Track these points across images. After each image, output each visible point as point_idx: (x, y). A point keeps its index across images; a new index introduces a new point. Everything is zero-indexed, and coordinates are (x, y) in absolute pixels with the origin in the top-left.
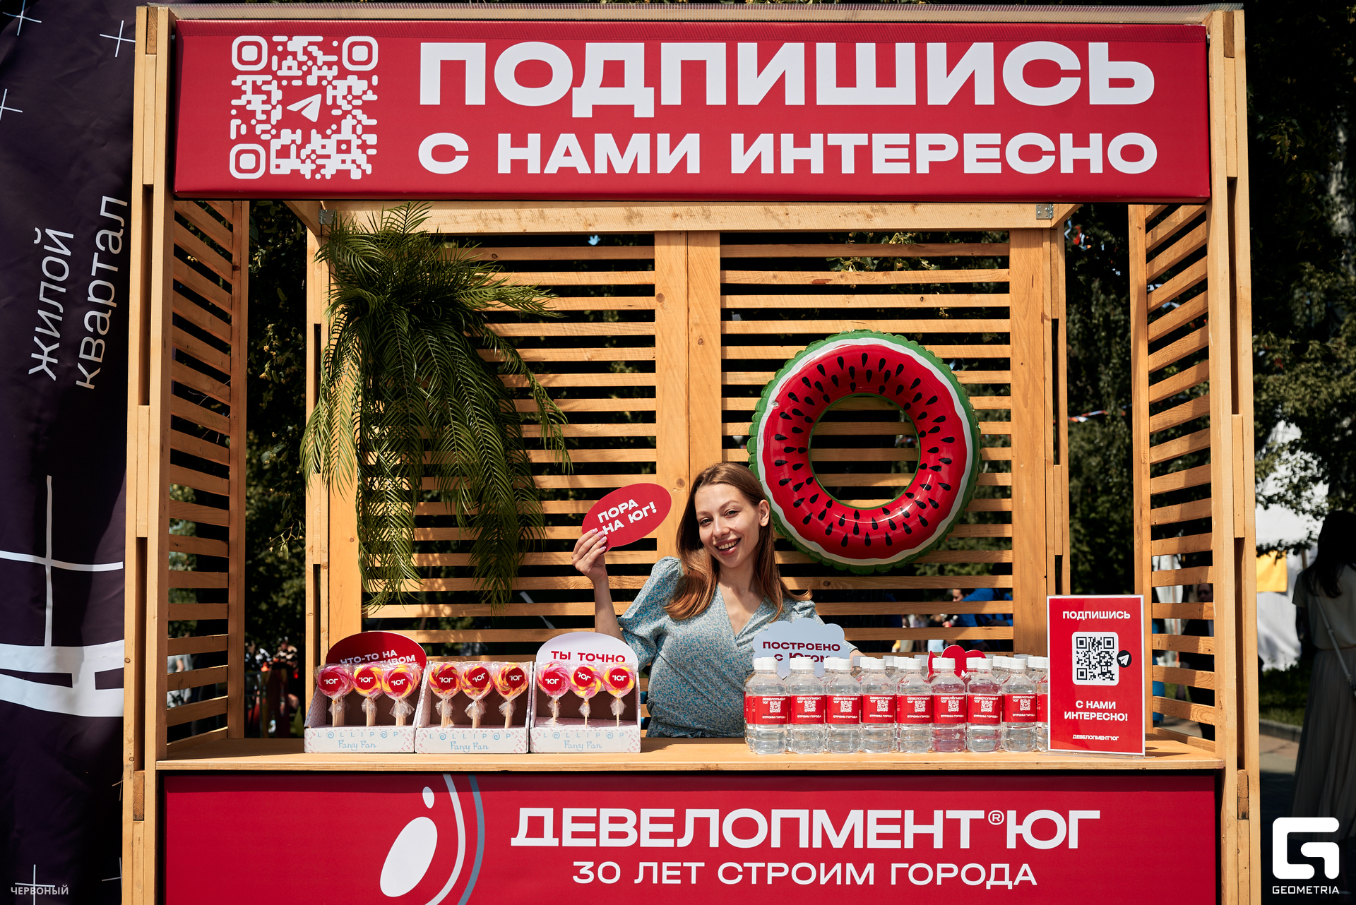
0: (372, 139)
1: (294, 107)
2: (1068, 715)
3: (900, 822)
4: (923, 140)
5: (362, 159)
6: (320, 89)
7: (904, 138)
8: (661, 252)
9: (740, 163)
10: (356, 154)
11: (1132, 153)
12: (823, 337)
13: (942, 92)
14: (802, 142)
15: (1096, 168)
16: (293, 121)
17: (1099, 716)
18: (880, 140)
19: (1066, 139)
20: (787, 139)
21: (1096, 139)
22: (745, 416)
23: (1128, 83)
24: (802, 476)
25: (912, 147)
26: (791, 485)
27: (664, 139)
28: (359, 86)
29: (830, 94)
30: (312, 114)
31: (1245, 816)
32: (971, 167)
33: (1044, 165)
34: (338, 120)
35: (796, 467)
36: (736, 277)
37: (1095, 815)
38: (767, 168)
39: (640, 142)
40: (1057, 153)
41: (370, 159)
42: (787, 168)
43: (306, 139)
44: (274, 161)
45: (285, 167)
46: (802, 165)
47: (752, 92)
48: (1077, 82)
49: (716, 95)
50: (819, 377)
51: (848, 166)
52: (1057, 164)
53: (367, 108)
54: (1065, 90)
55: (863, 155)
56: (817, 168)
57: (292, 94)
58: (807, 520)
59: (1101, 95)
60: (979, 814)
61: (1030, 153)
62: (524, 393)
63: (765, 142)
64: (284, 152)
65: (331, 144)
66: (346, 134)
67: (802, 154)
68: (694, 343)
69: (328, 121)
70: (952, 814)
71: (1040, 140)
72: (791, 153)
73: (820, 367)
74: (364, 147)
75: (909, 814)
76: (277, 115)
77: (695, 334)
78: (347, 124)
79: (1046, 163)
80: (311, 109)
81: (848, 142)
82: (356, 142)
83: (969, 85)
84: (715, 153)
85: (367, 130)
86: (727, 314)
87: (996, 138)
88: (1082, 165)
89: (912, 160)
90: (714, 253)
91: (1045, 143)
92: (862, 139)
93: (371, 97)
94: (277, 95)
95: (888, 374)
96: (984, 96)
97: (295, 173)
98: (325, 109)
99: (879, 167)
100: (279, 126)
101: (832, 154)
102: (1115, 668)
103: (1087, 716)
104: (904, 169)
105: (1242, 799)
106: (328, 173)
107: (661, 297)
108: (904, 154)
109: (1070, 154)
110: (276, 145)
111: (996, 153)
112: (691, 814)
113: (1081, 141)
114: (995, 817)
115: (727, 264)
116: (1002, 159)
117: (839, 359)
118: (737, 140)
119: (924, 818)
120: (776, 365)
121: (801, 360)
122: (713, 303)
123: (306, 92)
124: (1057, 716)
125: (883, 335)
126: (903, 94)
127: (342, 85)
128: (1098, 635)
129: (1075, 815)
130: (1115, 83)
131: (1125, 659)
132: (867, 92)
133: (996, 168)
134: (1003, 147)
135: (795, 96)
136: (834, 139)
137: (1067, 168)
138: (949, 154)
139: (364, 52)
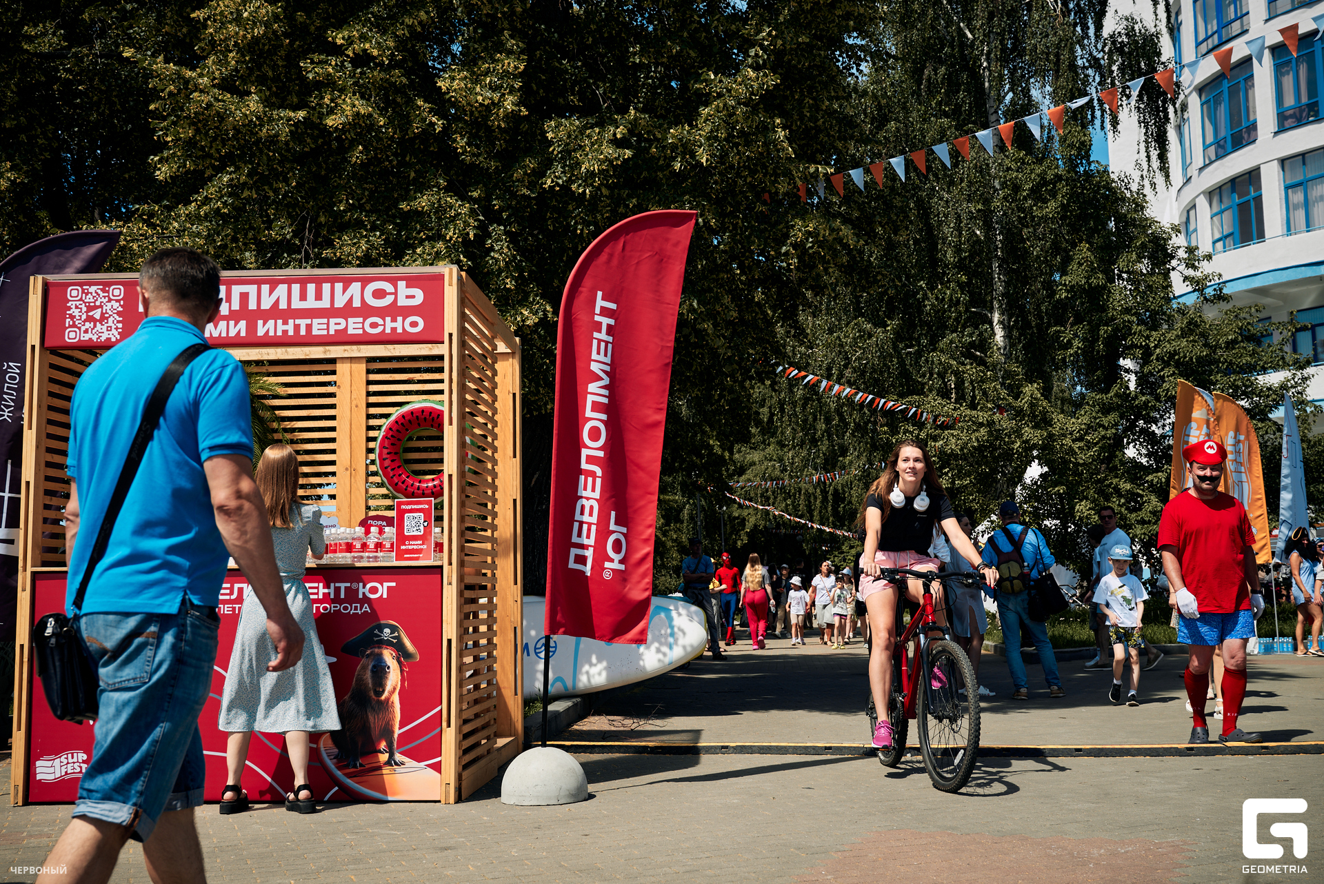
0: (120, 325)
1: (90, 314)
2: (403, 547)
3: (317, 588)
4: (332, 321)
5: (116, 333)
6: (101, 307)
7: (325, 321)
8: (339, 367)
9: (261, 332)
10: (114, 331)
11: (414, 324)
12: (408, 403)
13: (340, 302)
14: (285, 323)
15: (400, 330)
16: (90, 319)
17: (415, 547)
18: (316, 321)
19: (388, 319)
20: (280, 322)
21: (400, 319)
22: (374, 439)
23: (413, 297)
24: (396, 464)
25: (328, 324)
26: (389, 469)
27: (232, 323)
28: (116, 305)
29: (297, 304)
30: (97, 316)
31: (450, 584)
32: (350, 331)
33: (379, 329)
34: (107, 318)
35: (392, 461)
36: (373, 377)
37: (394, 584)
38: (271, 333)
39: (223, 324)
40: (384, 325)
41: (119, 333)
42: (279, 333)
43: (95, 326)
44: (82, 334)
45: (86, 337)
46: (285, 332)
47: (266, 304)
48: (393, 297)
49: (252, 305)
50: (403, 421)
51: (303, 332)
52: (384, 329)
53: (119, 313)
54: (389, 300)
55: (309, 327)
56: (291, 333)
57: (90, 308)
58: (397, 484)
59: (402, 302)
60: (348, 585)
61: (374, 325)
62: (276, 431)
63: (271, 323)
64: (86, 331)
65: (104, 328)
66: (110, 323)
67: (285, 327)
68: (354, 406)
69: (103, 318)
70: (337, 585)
71: (379, 321)
72: (281, 327)
73: (403, 416)
74: (117, 328)
75: (321, 585)
76: (84, 317)
77: (354, 403)
78: (111, 320)
79: (380, 329)
80: (97, 314)
81: (303, 323)
82: (114, 327)
83: (351, 299)
84: (252, 328)
85: (118, 322)
86: (369, 394)
87: (361, 320)
88: (394, 329)
89: (328, 329)
90: (363, 367)
91: (380, 321)
92: (308, 321)
93: (120, 309)
94: (84, 309)
95: (433, 419)
96: (357, 303)
97: (90, 339)
98: (102, 314)
99: (315, 332)
100: (85, 321)
101: (297, 327)
102: (422, 528)
103: (410, 547)
104: (325, 332)
105: (450, 577)
106: (103, 339)
107: (339, 387)
108: (325, 326)
109: (389, 325)
110: (83, 328)
111: (360, 326)
112: (236, 586)
113: (394, 320)
114: (354, 586)
115: (369, 372)
116: (363, 328)
117: (412, 412)
118: (260, 322)
119: (327, 586)
120: (387, 416)
121: (396, 413)
122: (362, 389)
123: (96, 307)
124: (398, 547)
125: (434, 402)
126: (325, 303)
127: (109, 305)
128: (415, 515)
129: (386, 585)
130: (407, 297)
131: (426, 524)
132: (311, 303)
133: (360, 332)
134: (363, 323)
135: (283, 305)
136: (298, 321)
137: (388, 331)
138: (342, 327)
139: (118, 292)
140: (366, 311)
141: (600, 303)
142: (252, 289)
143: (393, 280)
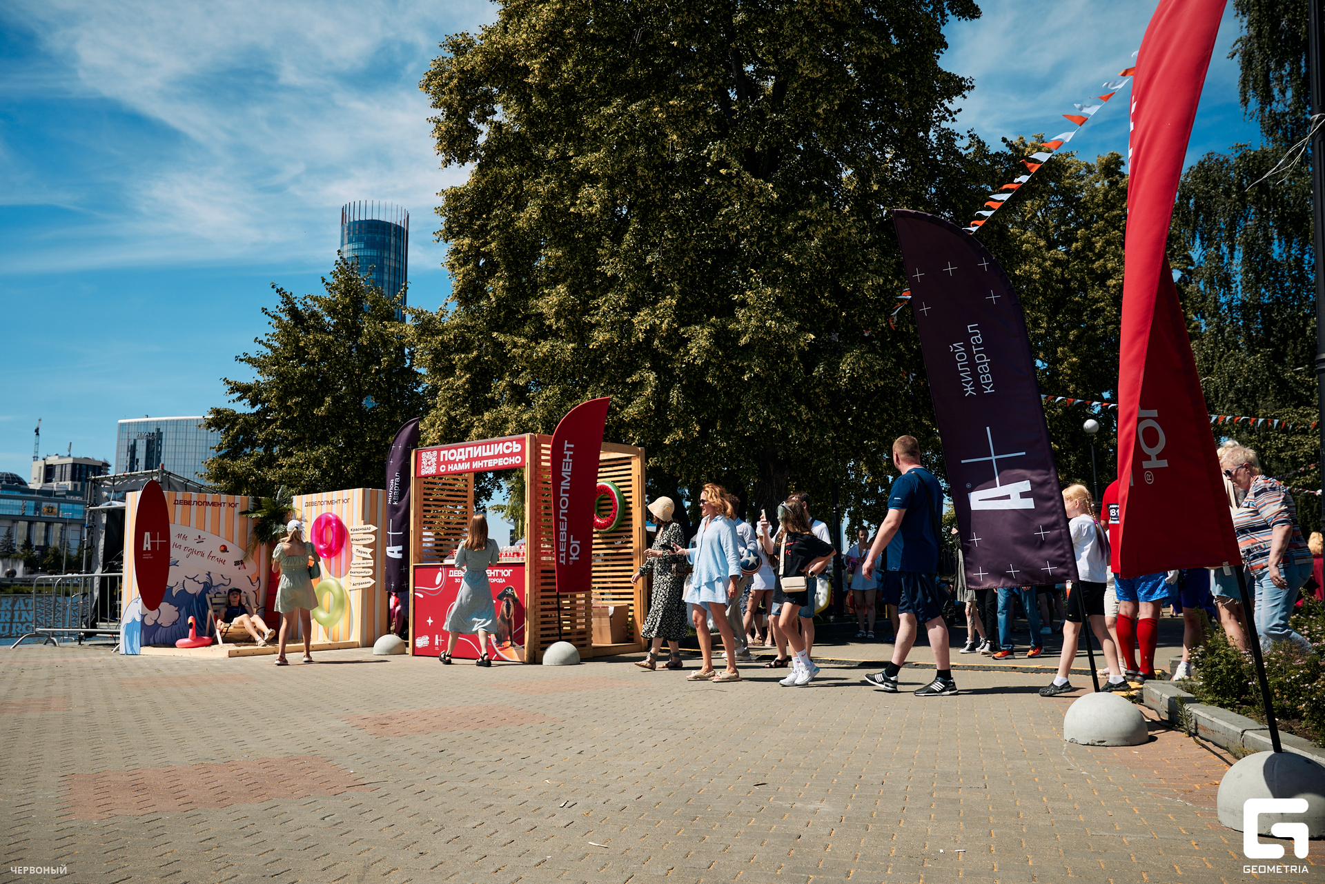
18: (489, 461)
29: (484, 454)
31: (527, 570)
59: (515, 451)
81: (485, 461)
94: (426, 462)
105: (527, 567)
123: (429, 461)
126: (492, 454)
139: (435, 453)
140: (504, 455)
141: (566, 445)
142: (471, 449)
143: (511, 441)
